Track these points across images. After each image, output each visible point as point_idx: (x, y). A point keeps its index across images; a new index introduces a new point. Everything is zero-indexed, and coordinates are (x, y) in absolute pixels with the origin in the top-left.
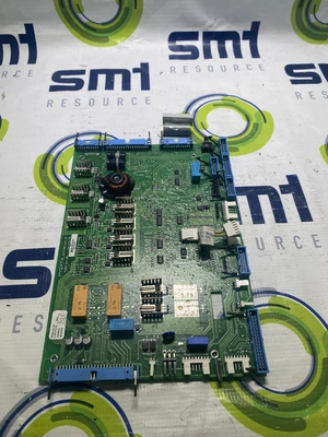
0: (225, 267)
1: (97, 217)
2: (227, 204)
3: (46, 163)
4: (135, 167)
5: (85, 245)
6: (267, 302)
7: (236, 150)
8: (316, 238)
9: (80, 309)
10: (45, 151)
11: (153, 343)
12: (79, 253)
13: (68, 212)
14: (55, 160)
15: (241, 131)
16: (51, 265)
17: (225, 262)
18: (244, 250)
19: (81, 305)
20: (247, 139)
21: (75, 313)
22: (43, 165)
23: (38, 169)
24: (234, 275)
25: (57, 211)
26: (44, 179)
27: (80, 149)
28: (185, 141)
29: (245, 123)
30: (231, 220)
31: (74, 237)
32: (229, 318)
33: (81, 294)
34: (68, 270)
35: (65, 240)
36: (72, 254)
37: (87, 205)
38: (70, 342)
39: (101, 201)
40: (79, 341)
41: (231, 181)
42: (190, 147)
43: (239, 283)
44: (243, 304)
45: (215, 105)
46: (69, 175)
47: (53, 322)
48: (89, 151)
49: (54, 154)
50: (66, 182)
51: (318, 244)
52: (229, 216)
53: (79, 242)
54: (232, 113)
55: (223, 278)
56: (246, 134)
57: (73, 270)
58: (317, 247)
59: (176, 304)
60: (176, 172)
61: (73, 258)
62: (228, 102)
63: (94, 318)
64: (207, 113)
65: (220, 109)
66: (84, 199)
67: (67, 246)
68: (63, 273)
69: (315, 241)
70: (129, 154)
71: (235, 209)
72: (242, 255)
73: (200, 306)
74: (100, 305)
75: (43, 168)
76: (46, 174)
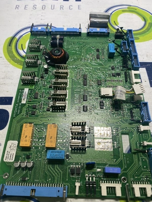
0: (132, 116)
1: (42, 77)
2: (133, 72)
3: (12, 42)
4: (69, 46)
5: (33, 96)
7: (138, 39)
9: (26, 141)
10: (12, 35)
11: (78, 169)
12: (29, 102)
13: (23, 74)
14: (18, 41)
15: (140, 27)
16: (9, 108)
17: (131, 113)
18: (146, 104)
19: (27, 138)
20: (144, 32)
21: (23, 144)
22: (10, 44)
23: (6, 46)
24: (138, 122)
25: (16, 73)
26: (9, 52)
28: (104, 30)
29: (143, 23)
30: (136, 83)
31: (26, 90)
32: (135, 153)
33: (27, 130)
34: (21, 112)
35: (20, 92)
36: (24, 102)
37: (36, 69)
38: (17, 165)
39: (46, 66)
40: (23, 165)
41: (136, 57)
42: (107, 35)
43: (143, 128)
44: (146, 143)
45: (123, 11)
46: (25, 50)
47: (8, 149)
48: (40, 35)
49: (17, 37)
50: (23, 54)
52: (135, 80)
53: (30, 94)
54: (134, 16)
55: (130, 124)
56: (144, 29)
57: (24, 112)
59: (96, 141)
60: (98, 50)
61: (24, 105)
62: (131, 9)
63: (37, 148)
64: (118, 15)
65: (127, 13)
66: (34, 65)
67: (21, 96)
68: (17, 115)
70: (66, 38)
72: (144, 108)
73: (113, 143)
74: (41, 138)
75: (10, 45)
76: (11, 49)
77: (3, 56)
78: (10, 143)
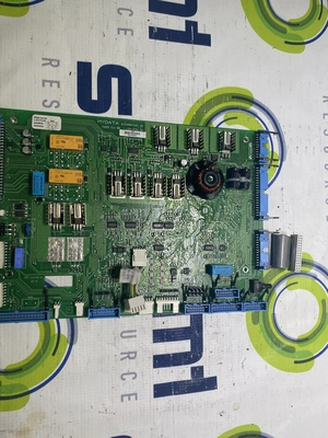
0: (101, 293)
1: (166, 158)
3: (241, 101)
5: (134, 147)
6: (62, 332)
7: (255, 321)
8: (133, 398)
9: (57, 142)
11: (23, 215)
12: (123, 140)
13: (169, 126)
14: (244, 110)
15: (283, 330)
16: (113, 112)
17: (107, 293)
18: (117, 315)
19: (61, 144)
21: (53, 138)
22: (237, 97)
23: (233, 91)
24: (91, 302)
25: (176, 114)
26: (219, 98)
27: (257, 137)
29: (295, 337)
31: (143, 135)
32: (45, 291)
33: (74, 143)
34: (105, 130)
35: (140, 125)
36: (122, 133)
37: (182, 147)
38: (26, 134)
39: (184, 162)
40: (25, 142)
42: (257, 266)
43: (80, 307)
44: (57, 307)
47: (49, 118)
49: (253, 108)
51: (126, 398)
52: (160, 303)
53: (136, 140)
55: (88, 290)
56: (278, 336)
57: (105, 135)
58: (123, 396)
59: (63, 240)
61: (117, 133)
63: (52, 157)
66: (189, 144)
67: (132, 128)
68: (100, 125)
69: (129, 395)
71: (168, 311)
72: (112, 311)
73: (59, 263)
74: (65, 163)
75: (233, 97)
76: (226, 101)
77: (210, 90)
78: (58, 120)
